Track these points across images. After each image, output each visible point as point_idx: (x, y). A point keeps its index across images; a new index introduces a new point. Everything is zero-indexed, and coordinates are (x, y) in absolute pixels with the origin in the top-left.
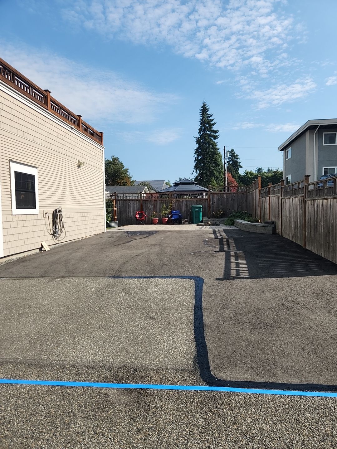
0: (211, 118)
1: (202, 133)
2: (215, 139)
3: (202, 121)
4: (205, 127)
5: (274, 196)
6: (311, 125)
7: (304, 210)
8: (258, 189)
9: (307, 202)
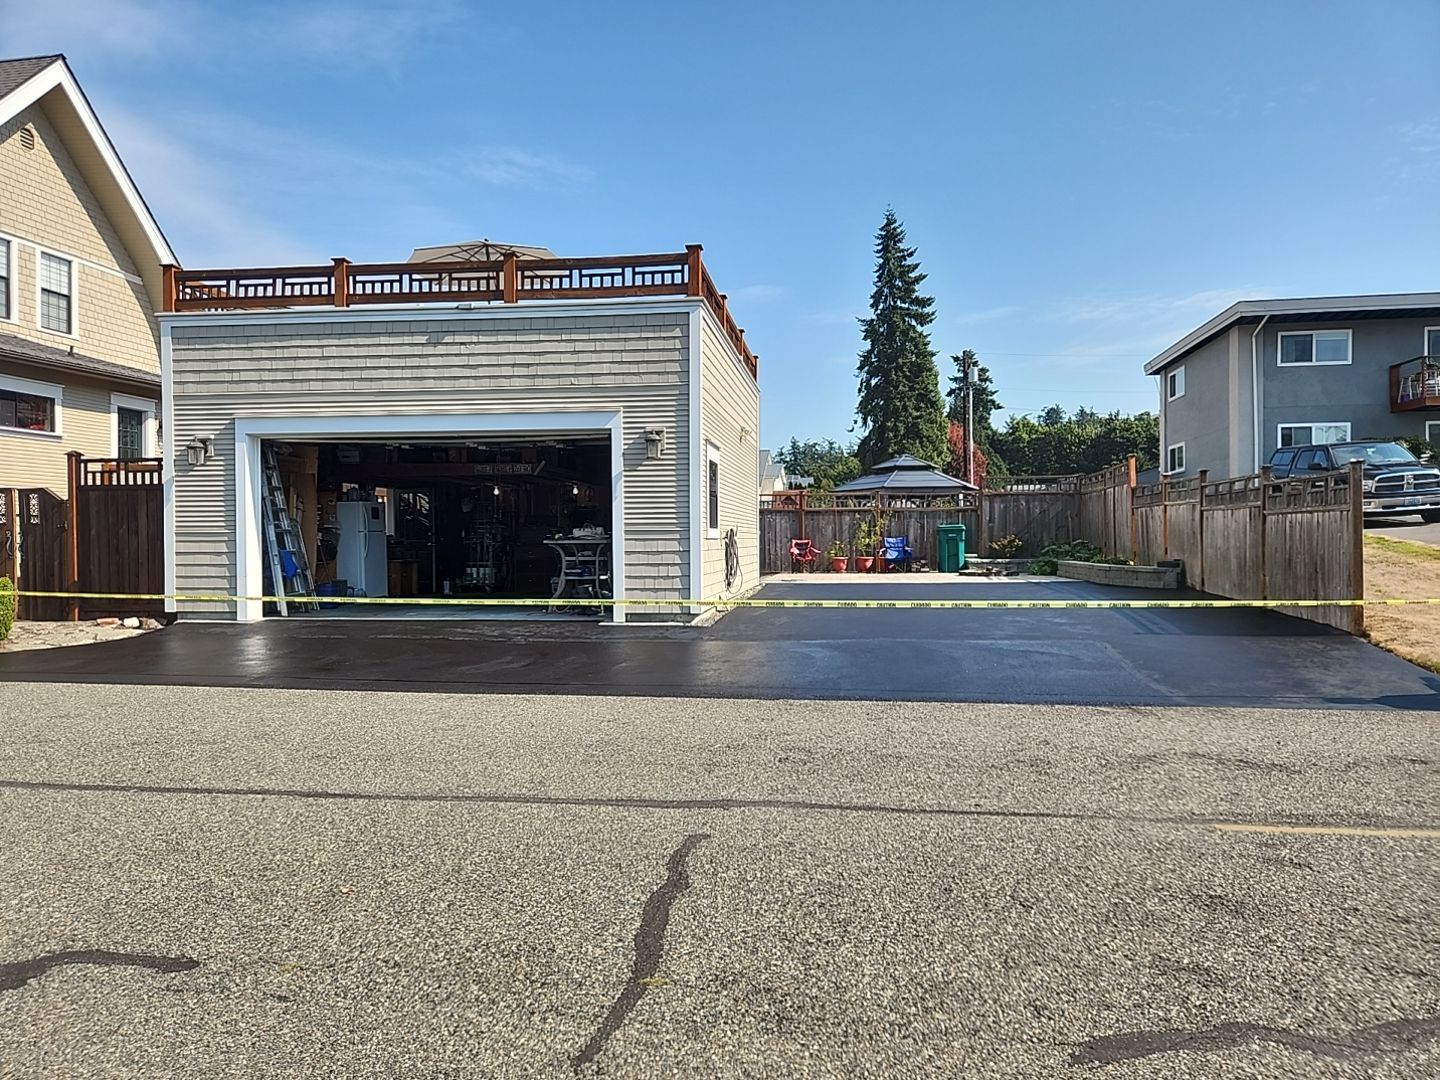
0: (909, 261)
1: (881, 306)
2: (922, 326)
3: (883, 271)
4: (892, 287)
5: (1180, 505)
6: (1244, 315)
7: (1260, 533)
8: (1125, 486)
9: (1269, 518)
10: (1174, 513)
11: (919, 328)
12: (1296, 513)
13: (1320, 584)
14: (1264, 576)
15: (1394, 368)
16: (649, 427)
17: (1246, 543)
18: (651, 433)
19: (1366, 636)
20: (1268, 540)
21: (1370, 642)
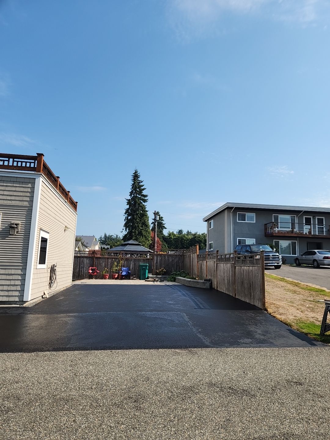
0: (141, 184)
1: (132, 196)
2: (144, 203)
3: (134, 186)
4: (136, 190)
5: (211, 261)
6: (228, 206)
7: (234, 272)
8: (196, 254)
9: (236, 267)
10: (209, 264)
11: (143, 203)
12: (244, 266)
13: (252, 291)
14: (235, 287)
15: (266, 224)
16: (13, 222)
17: (230, 275)
18: (13, 224)
19: (267, 310)
20: (236, 275)
21: (268, 313)
